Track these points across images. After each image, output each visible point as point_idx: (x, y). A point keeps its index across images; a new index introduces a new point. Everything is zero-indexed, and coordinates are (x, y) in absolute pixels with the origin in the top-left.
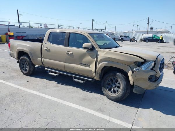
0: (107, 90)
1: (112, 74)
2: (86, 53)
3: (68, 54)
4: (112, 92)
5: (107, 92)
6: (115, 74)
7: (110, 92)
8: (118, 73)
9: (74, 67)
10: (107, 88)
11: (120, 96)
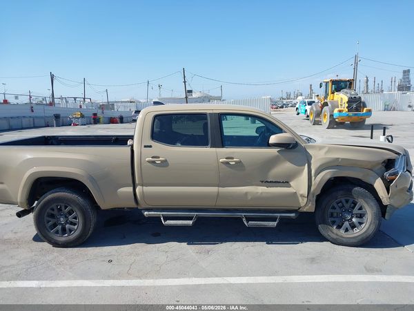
0: (335, 227)
1: (341, 192)
2: (278, 156)
3: (227, 163)
4: (347, 229)
5: (335, 232)
6: (350, 191)
7: (342, 231)
8: (356, 188)
9: (246, 194)
10: (334, 223)
11: (370, 232)
